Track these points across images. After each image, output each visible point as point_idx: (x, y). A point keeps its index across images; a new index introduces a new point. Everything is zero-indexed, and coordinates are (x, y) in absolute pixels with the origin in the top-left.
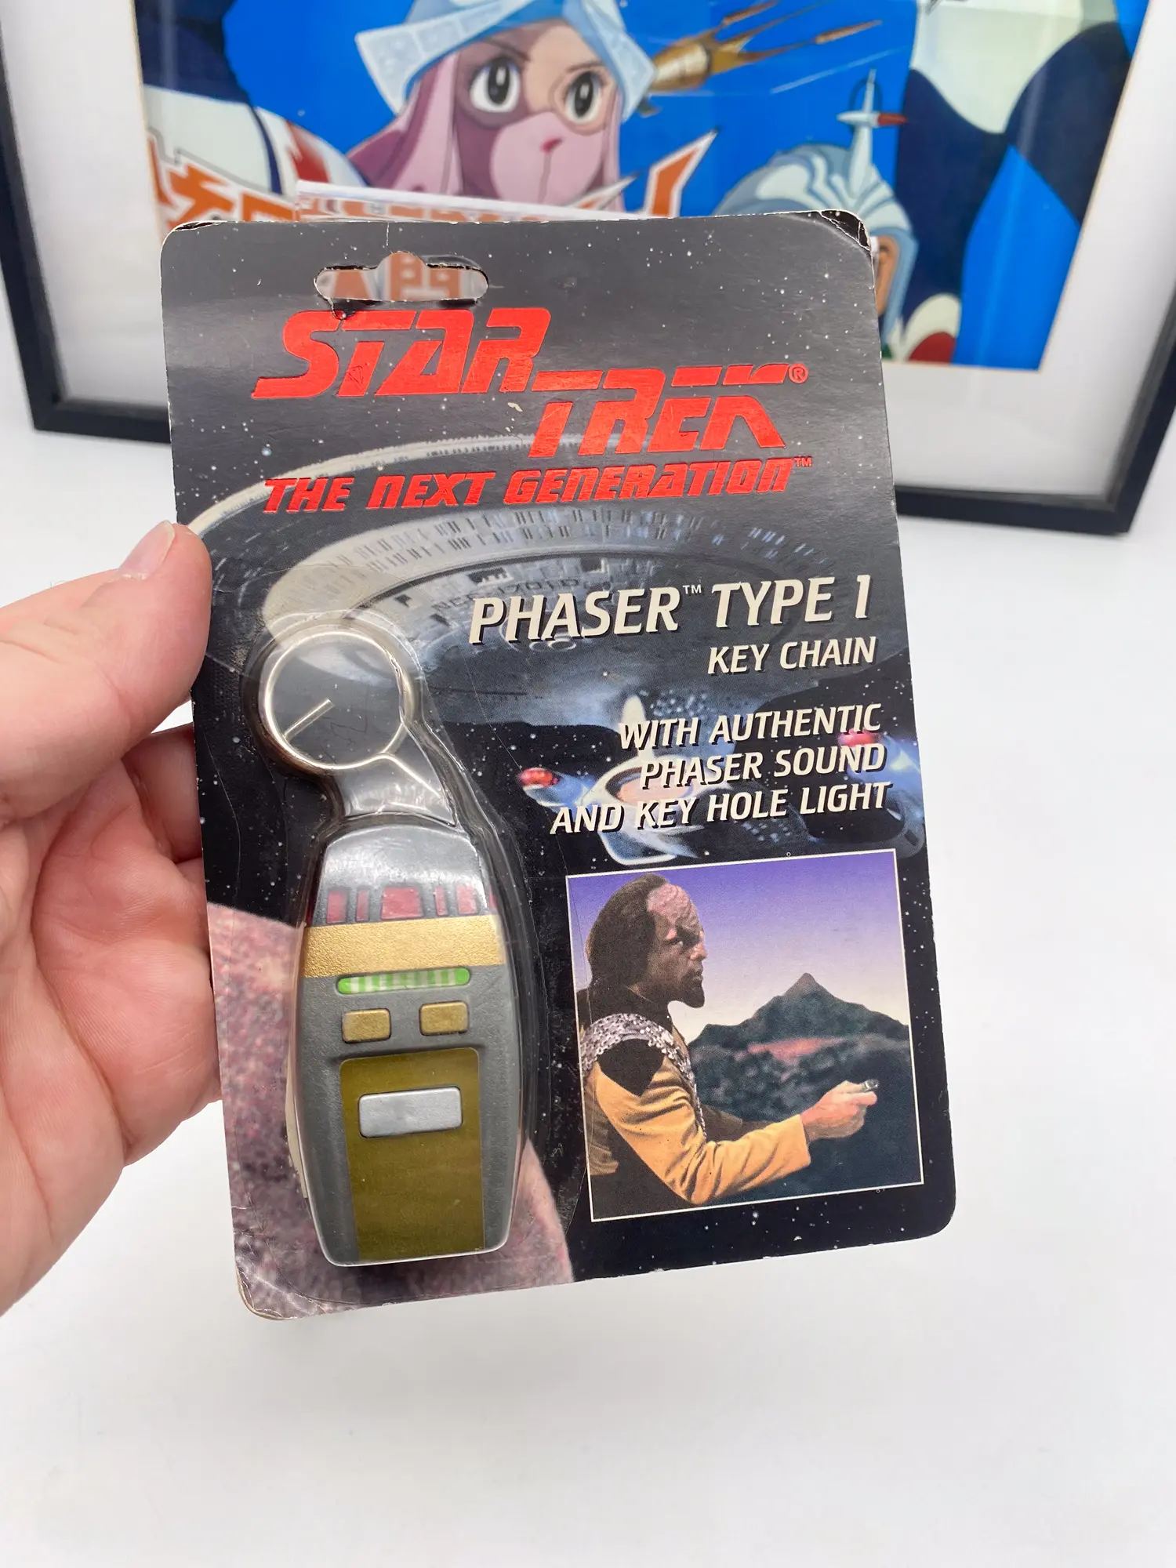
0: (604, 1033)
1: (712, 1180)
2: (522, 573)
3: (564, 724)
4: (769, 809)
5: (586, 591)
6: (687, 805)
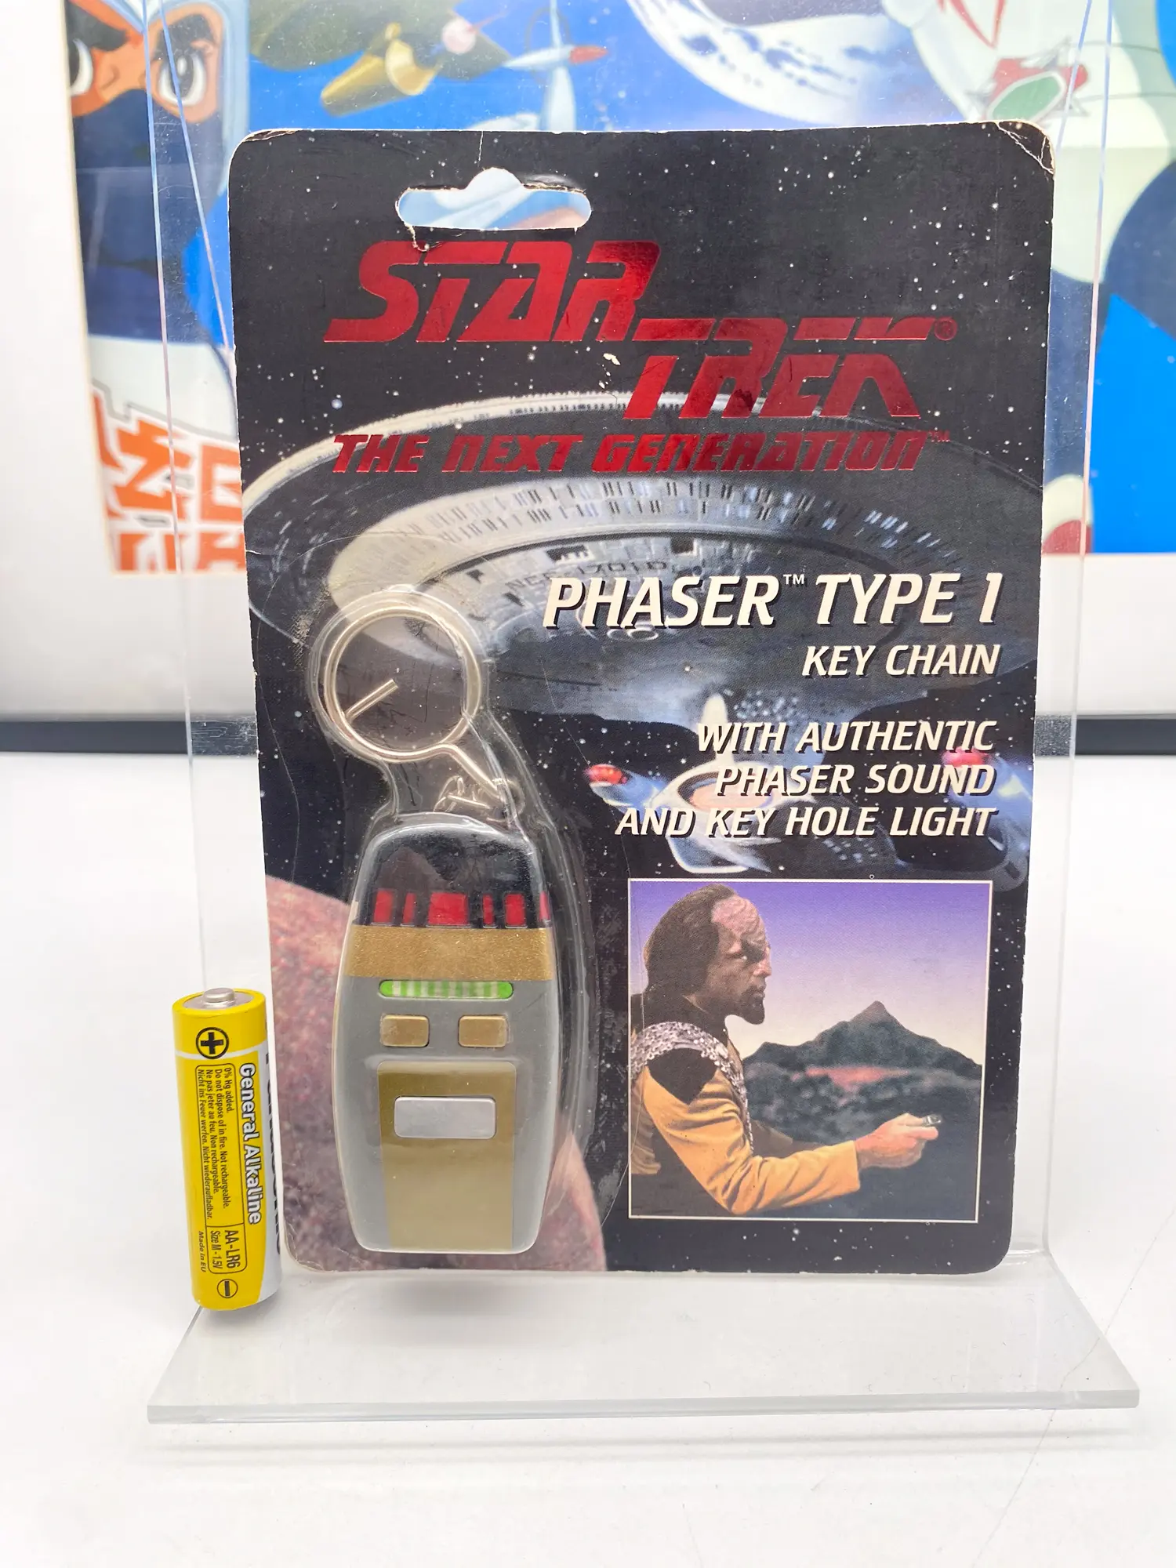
0: (656, 1039)
1: (754, 1193)
2: (605, 553)
3: (637, 720)
4: (855, 827)
5: (675, 575)
6: (764, 816)
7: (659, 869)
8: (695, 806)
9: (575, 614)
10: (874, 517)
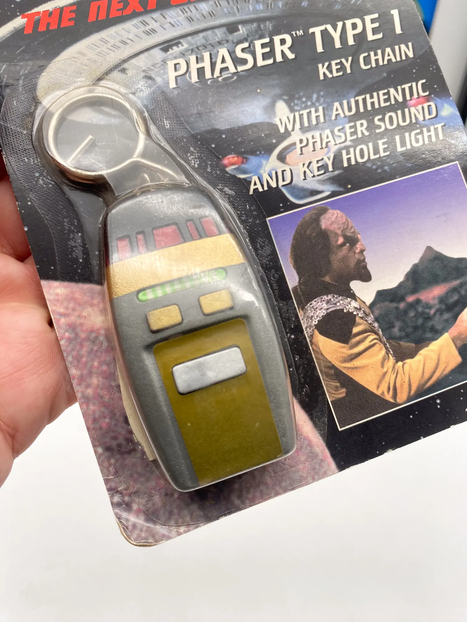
0: (314, 310)
1: (406, 386)
2: (193, 42)
4: (379, 153)
5: (234, 45)
6: (329, 159)
7: (282, 208)
8: (289, 165)
9: (186, 77)
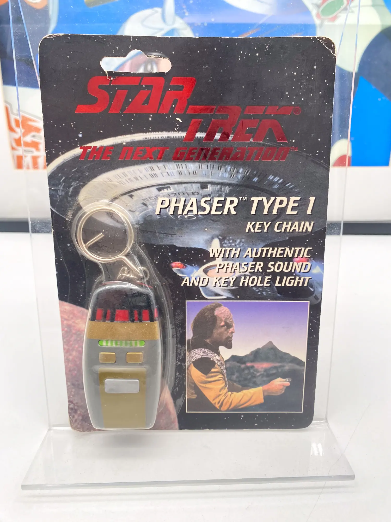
0: (195, 354)
1: (228, 404)
2: (177, 189)
3: (189, 247)
4: (263, 283)
5: (202, 197)
6: (233, 279)
7: (196, 297)
8: (209, 276)
9: (167, 210)
10: (271, 177)
